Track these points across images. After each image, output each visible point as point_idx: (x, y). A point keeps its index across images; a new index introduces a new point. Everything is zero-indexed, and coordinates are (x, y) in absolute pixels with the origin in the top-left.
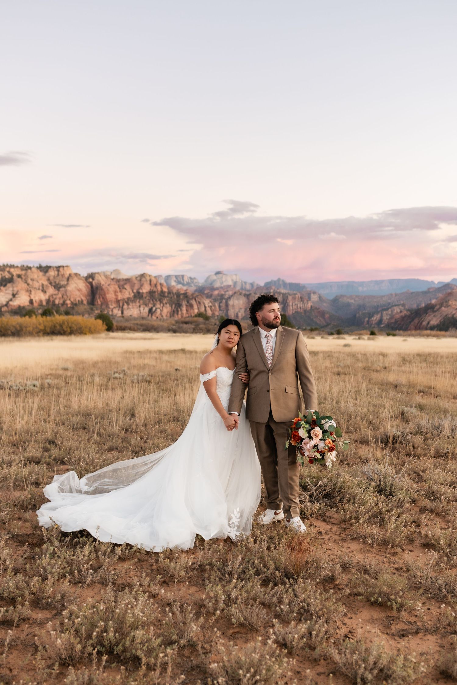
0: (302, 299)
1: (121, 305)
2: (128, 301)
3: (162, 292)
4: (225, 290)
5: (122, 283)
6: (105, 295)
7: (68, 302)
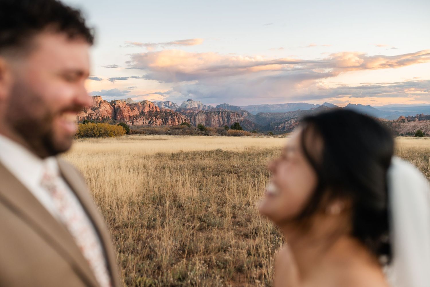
0: (238, 115)
1: (132, 119)
2: (136, 117)
3: (156, 111)
4: (193, 110)
5: (132, 106)
6: (122, 113)
7: (100, 118)
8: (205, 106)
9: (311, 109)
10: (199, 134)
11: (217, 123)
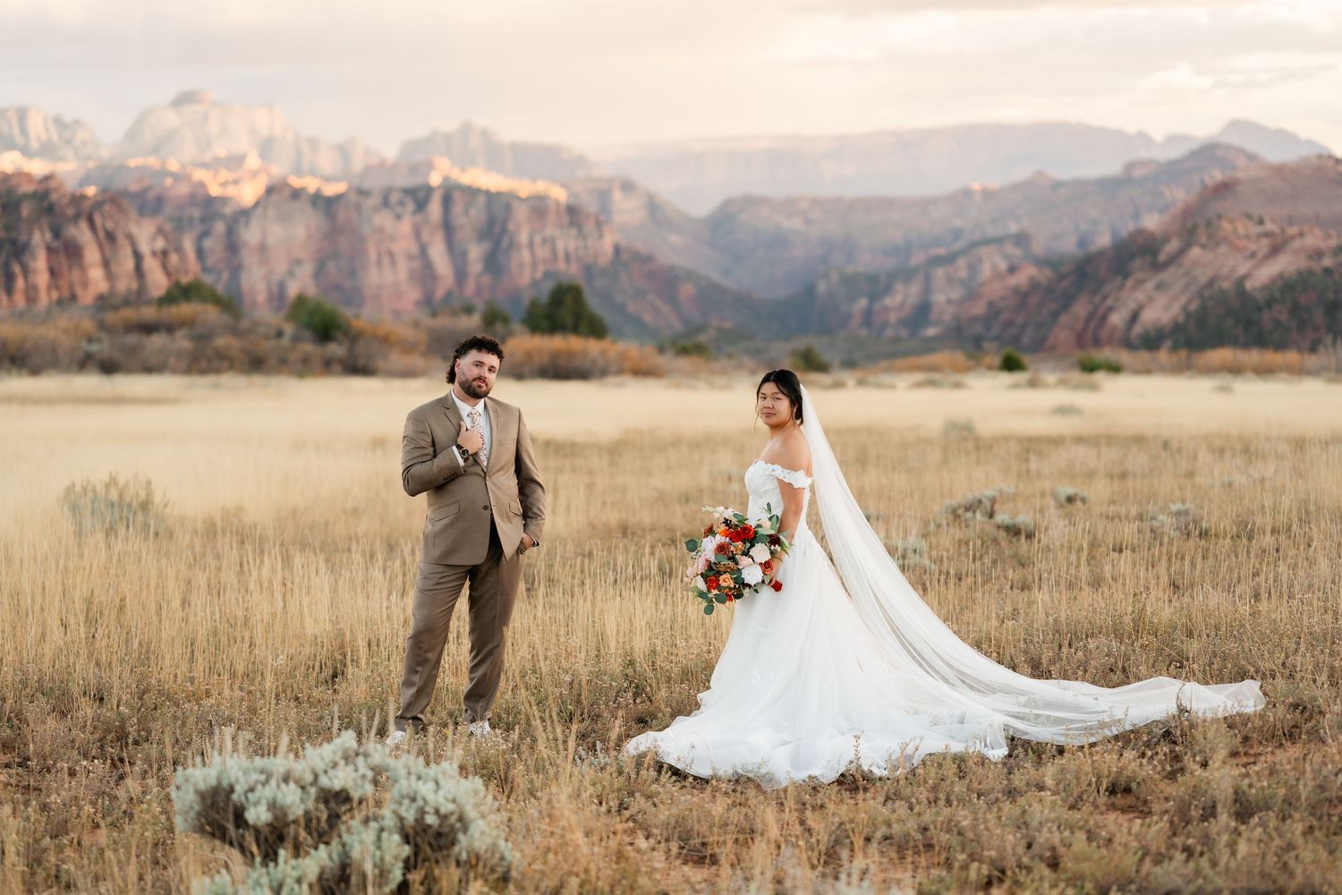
8: (314, 143)
9: (1129, 167)
10: (305, 368)
11: (413, 276)
